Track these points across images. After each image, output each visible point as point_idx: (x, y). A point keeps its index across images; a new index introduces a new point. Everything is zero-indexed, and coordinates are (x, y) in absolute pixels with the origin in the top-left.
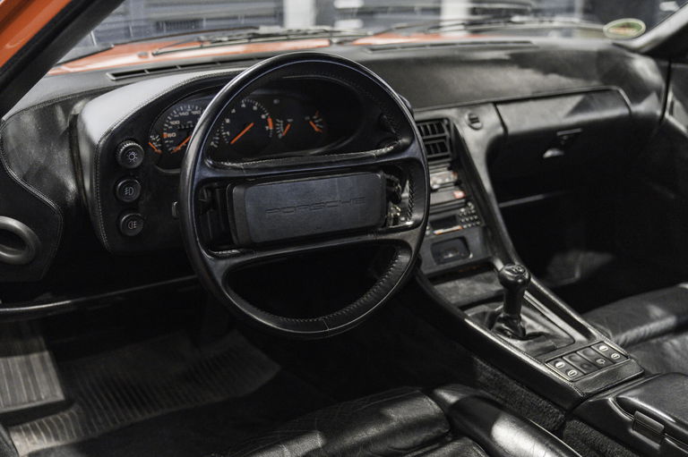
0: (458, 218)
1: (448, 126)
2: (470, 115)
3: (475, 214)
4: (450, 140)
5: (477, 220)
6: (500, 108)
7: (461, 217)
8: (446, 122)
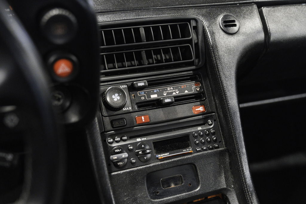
0: (191, 137)
1: (195, 28)
2: (225, 16)
3: (214, 134)
4: (197, 44)
5: (215, 141)
6: (265, 10)
7: (196, 137)
8: (193, 23)
